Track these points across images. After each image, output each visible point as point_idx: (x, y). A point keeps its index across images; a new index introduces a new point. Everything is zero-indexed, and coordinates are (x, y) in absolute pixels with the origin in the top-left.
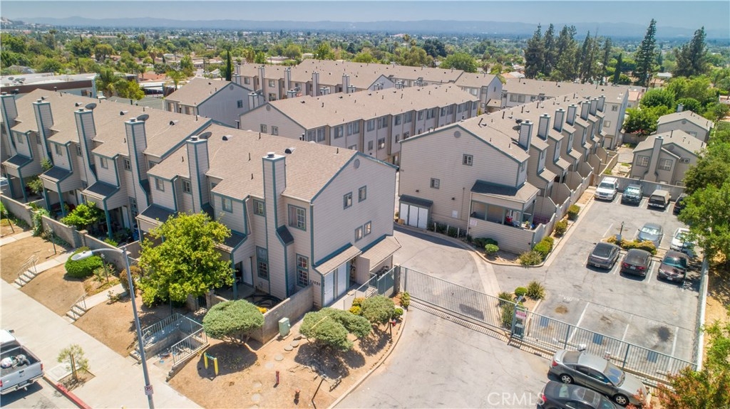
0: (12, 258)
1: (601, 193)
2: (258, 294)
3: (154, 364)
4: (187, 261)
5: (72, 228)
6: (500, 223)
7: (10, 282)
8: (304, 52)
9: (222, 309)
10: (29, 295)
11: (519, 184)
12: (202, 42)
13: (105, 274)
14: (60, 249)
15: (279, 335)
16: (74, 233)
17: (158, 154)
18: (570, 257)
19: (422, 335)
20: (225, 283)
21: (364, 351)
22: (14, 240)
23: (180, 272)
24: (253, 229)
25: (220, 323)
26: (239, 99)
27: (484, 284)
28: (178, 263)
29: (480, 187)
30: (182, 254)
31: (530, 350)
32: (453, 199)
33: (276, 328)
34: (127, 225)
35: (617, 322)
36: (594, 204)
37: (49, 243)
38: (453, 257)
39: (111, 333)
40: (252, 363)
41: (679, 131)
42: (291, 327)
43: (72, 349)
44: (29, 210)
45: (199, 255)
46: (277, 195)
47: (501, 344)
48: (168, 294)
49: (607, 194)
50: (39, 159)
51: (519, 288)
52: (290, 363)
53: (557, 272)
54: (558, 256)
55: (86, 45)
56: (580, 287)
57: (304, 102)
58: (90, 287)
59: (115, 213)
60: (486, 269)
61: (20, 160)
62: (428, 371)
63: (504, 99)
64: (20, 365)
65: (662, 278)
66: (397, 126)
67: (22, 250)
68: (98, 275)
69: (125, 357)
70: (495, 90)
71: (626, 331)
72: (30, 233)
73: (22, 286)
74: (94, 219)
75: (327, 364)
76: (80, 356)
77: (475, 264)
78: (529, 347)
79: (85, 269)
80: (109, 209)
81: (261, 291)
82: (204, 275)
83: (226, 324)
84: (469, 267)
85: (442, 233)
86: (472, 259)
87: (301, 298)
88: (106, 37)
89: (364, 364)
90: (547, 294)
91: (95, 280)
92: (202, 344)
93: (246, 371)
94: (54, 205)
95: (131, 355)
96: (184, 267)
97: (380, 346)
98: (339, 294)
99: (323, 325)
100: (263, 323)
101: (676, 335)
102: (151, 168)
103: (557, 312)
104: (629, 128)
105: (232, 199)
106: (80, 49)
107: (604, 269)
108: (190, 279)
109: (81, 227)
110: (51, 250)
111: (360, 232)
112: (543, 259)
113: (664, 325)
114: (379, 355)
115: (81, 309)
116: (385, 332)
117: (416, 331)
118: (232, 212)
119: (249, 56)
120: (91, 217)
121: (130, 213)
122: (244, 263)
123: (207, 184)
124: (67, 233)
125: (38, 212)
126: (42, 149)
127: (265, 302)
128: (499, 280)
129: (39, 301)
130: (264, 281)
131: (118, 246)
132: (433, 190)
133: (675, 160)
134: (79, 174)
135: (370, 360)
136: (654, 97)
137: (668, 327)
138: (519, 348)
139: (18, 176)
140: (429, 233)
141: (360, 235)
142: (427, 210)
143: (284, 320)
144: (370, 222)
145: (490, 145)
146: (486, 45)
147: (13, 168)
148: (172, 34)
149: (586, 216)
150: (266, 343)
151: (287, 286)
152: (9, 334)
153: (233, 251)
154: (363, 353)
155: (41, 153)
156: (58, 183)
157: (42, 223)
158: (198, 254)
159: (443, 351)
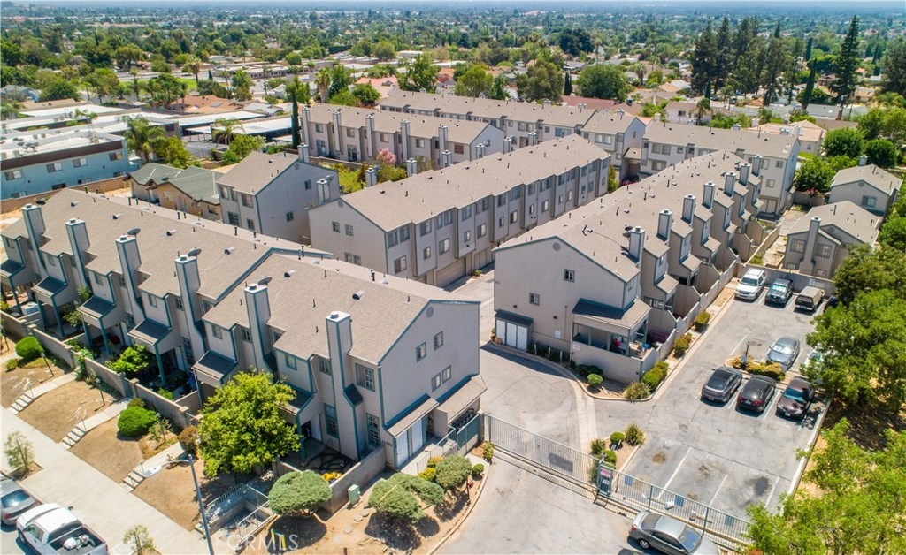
0: (56, 410)
1: (741, 292)
2: (327, 452)
3: (220, 538)
4: (250, 430)
5: (121, 376)
6: (605, 348)
7: (58, 441)
8: (401, 49)
9: (288, 482)
10: (81, 458)
11: (626, 303)
12: (261, 31)
13: (161, 431)
14: (109, 398)
15: (349, 503)
16: (123, 381)
17: (214, 295)
18: (685, 386)
19: (502, 494)
20: (291, 449)
21: (439, 517)
22: (55, 386)
23: (243, 441)
24: (320, 386)
25: (286, 500)
26: (306, 179)
27: (580, 425)
28: (242, 433)
29: (584, 307)
30: (244, 423)
31: (616, 509)
32: (555, 317)
33: (345, 496)
34: (181, 367)
35: (716, 473)
36: (733, 304)
37: (95, 390)
38: (551, 390)
39: (173, 504)
40: (320, 538)
41: (848, 201)
42: (362, 494)
43: (137, 529)
44: (69, 350)
45: (262, 424)
46: (343, 356)
47: (585, 503)
48: (232, 466)
49: (748, 293)
50: (75, 286)
51: (615, 434)
52: (360, 535)
53: (665, 407)
54: (672, 385)
55: (103, 50)
56: (686, 427)
57: (383, 192)
58: (147, 448)
59: (168, 357)
60: (586, 405)
61: (51, 284)
62: (503, 537)
63: (645, 149)
64: (84, 546)
65: (780, 414)
66: (501, 207)
67: (66, 400)
68: (154, 433)
69: (190, 531)
70: (634, 136)
71: (722, 484)
72: (72, 376)
73: (72, 446)
74: (145, 365)
75: (398, 534)
76: (144, 535)
77: (575, 398)
78: (615, 505)
79: (140, 427)
80: (160, 353)
81: (331, 449)
82: (269, 442)
83: (293, 501)
84: (567, 403)
85: (543, 356)
86: (572, 392)
87: (372, 462)
88: (128, 25)
89: (437, 532)
90: (646, 437)
91: (151, 439)
92: (269, 516)
93: (314, 546)
94: (97, 338)
95: (196, 529)
96: (247, 437)
97: (457, 510)
98: (414, 451)
99: (393, 496)
100: (330, 497)
101: (774, 488)
102: (207, 311)
103: (654, 460)
104: (801, 185)
105: (295, 357)
106: (96, 56)
107: (717, 402)
108: (253, 449)
109: (130, 375)
110: (99, 400)
111: (438, 378)
112: (653, 391)
113: (765, 475)
114: (455, 519)
115: (140, 475)
116: (464, 492)
117: (497, 489)
118: (296, 369)
119: (323, 80)
120: (142, 362)
121: (184, 354)
122: (312, 422)
123: (270, 335)
124: (115, 381)
125: (79, 353)
126: (78, 273)
127: (335, 462)
128: (599, 420)
129: (93, 465)
130: (334, 439)
131: (174, 398)
132: (532, 305)
133: (834, 246)
134: (123, 306)
135: (444, 526)
136: (838, 138)
137: (769, 477)
138: (604, 506)
139: (52, 304)
140: (529, 356)
141: (438, 384)
142: (526, 329)
143: (354, 488)
144: (450, 367)
145: (592, 261)
146: (648, 30)
147: (45, 295)
148: (220, 18)
149: (718, 325)
150: (335, 512)
151: (358, 447)
152: (68, 512)
153: (299, 412)
154: (438, 519)
155: (77, 278)
156: (100, 319)
157: (85, 366)
158: (260, 423)
159: (522, 512)
